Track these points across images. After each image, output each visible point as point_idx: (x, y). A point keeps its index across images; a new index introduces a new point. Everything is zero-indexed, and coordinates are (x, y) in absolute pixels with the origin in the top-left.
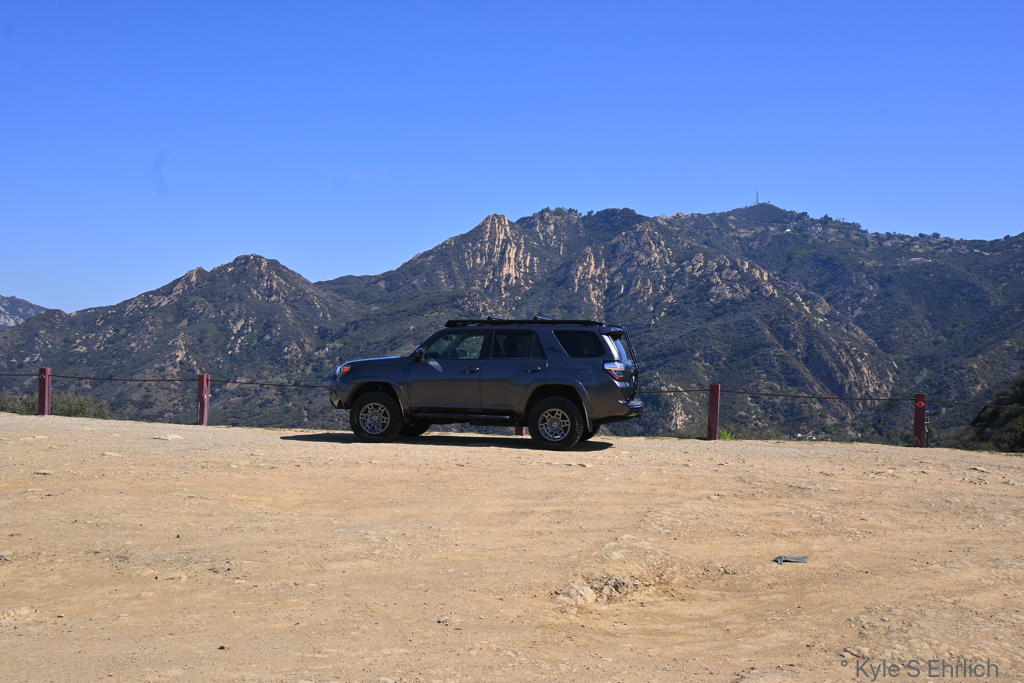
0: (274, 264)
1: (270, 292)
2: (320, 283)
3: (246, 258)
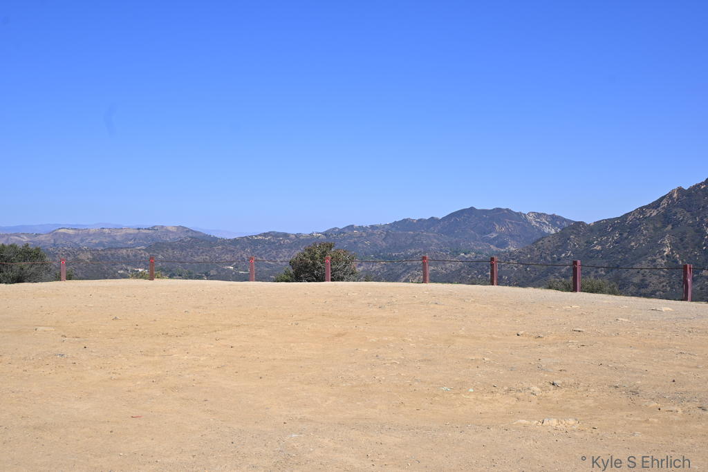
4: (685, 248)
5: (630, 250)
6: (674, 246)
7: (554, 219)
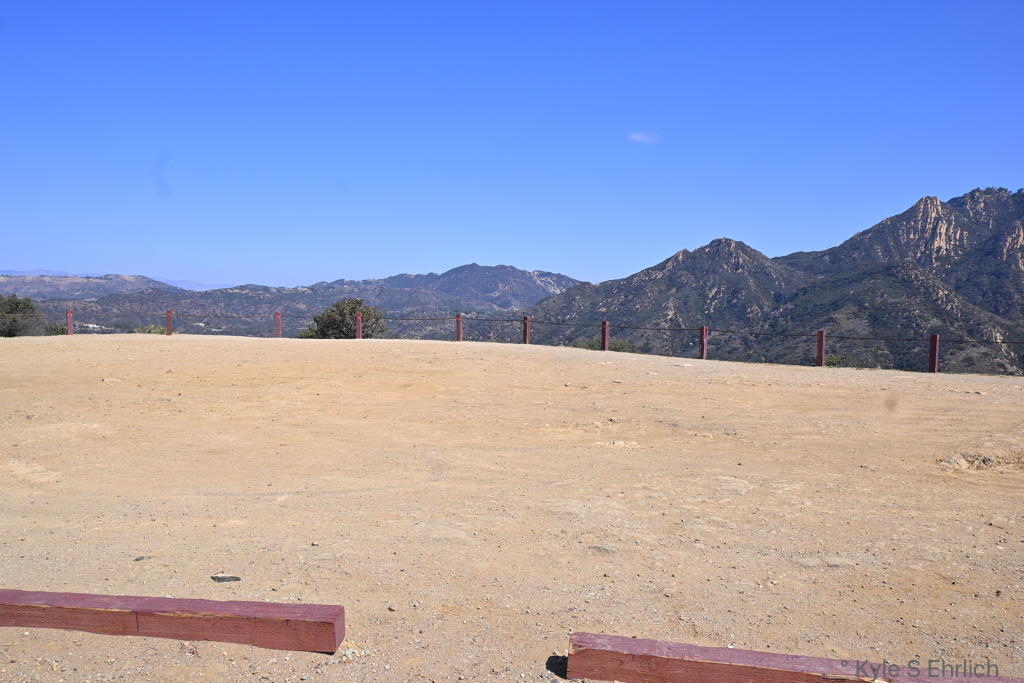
0: (741, 245)
1: (737, 266)
2: (776, 258)
3: (719, 241)
4: (688, 312)
5: (635, 312)
6: (678, 309)
7: (560, 279)
